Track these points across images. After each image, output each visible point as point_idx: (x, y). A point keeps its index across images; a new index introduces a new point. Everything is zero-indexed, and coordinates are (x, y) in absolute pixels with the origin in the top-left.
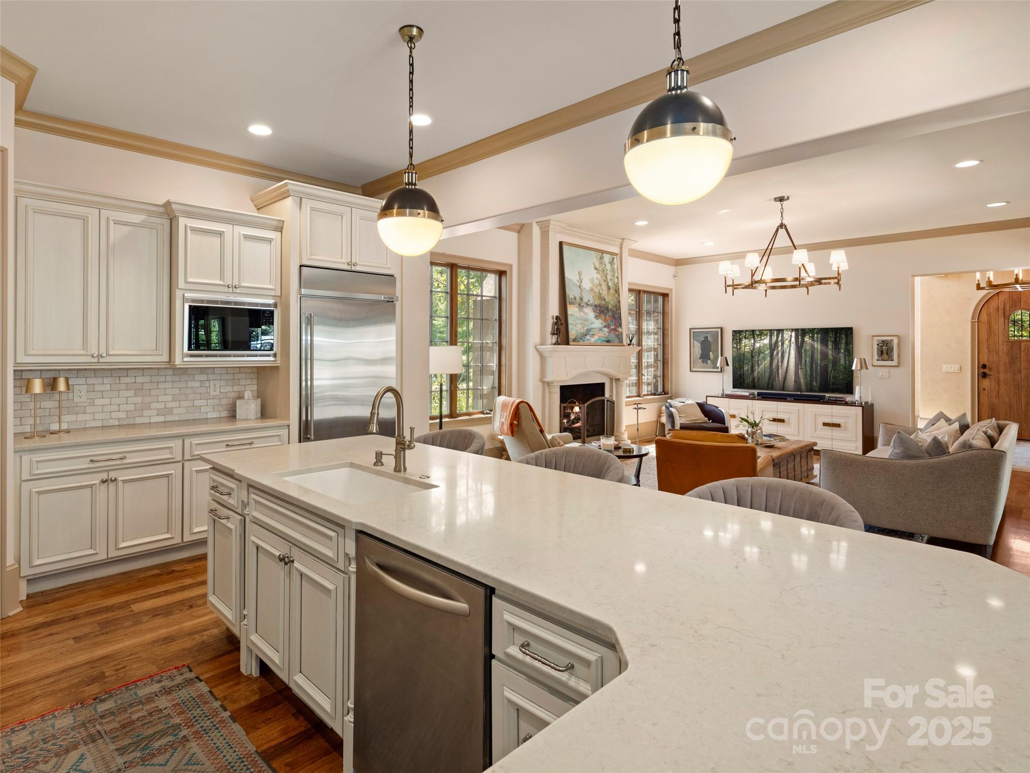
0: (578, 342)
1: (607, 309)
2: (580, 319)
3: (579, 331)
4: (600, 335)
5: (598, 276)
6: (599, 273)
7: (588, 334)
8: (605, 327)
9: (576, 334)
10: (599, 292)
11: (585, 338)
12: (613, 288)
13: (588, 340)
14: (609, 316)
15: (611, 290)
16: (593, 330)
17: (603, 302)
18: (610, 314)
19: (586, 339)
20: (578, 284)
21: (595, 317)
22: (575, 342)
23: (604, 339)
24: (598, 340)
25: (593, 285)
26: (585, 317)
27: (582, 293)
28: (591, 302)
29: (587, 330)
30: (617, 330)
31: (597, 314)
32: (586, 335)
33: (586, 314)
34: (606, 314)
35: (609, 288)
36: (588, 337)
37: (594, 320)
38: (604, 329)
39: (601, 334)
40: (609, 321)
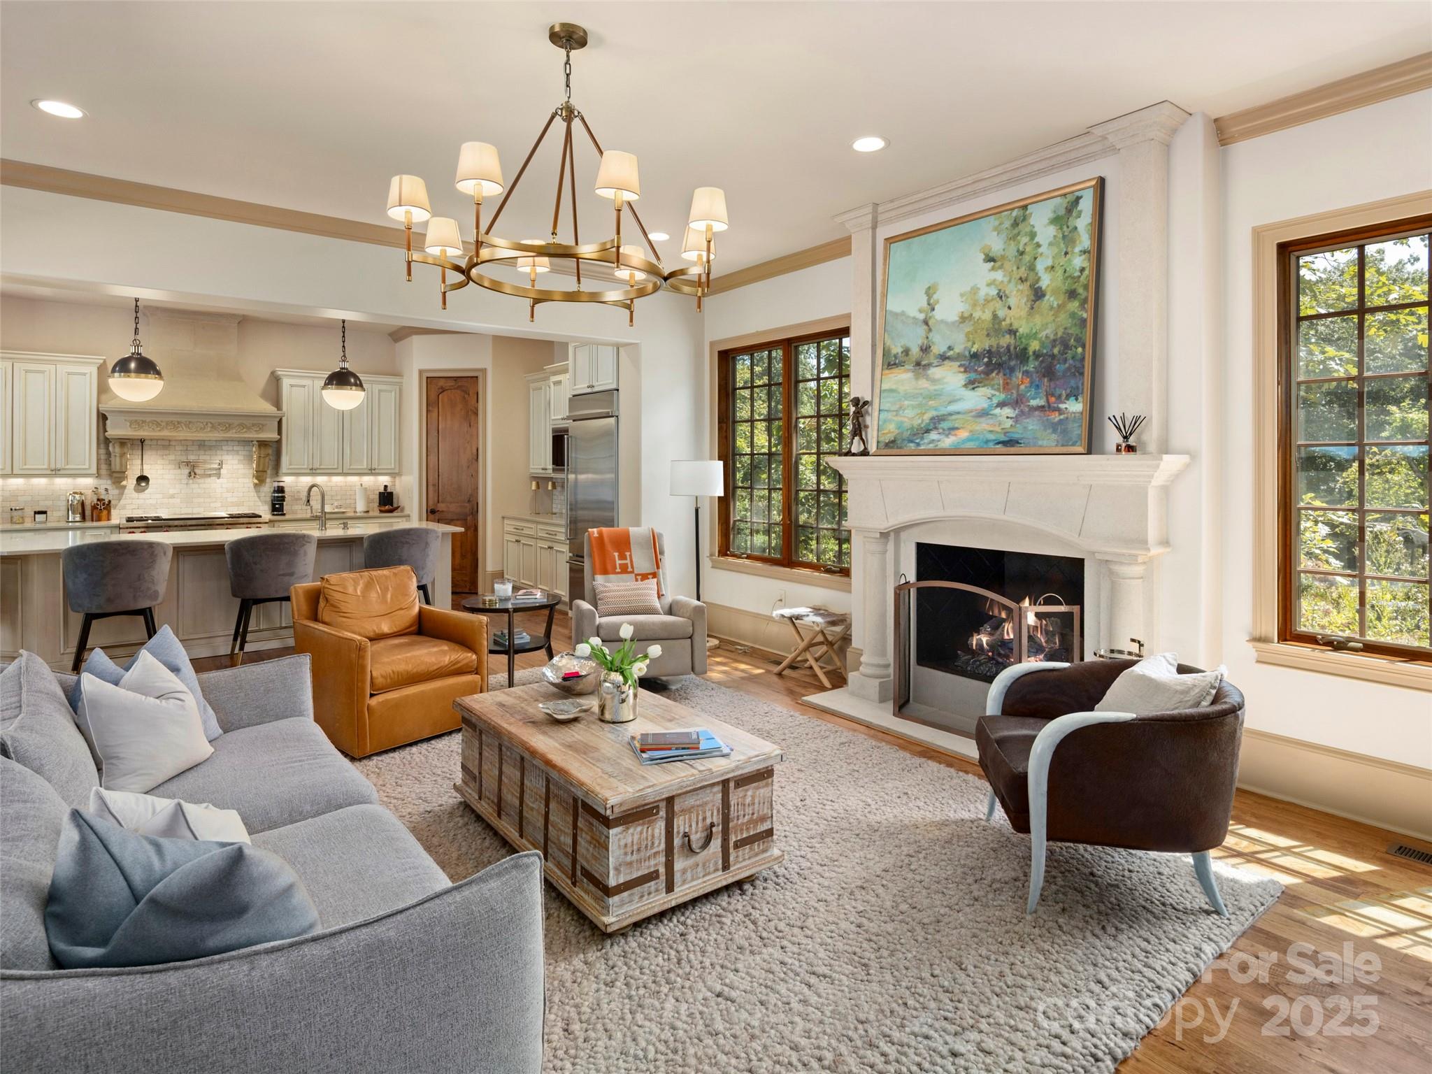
0: (901, 448)
1: (1022, 356)
2: (914, 397)
3: (907, 424)
4: (978, 428)
5: (999, 276)
6: (1001, 267)
7: (936, 428)
8: (1002, 405)
9: (897, 431)
10: (995, 316)
11: (922, 438)
12: (1055, 292)
13: (933, 441)
14: (1026, 373)
15: (1047, 297)
16: (954, 417)
17: (1006, 340)
18: (1031, 366)
19: (926, 441)
20: (922, 316)
21: (965, 386)
22: (892, 448)
23: (992, 437)
24: (969, 440)
25: (974, 305)
26: (932, 388)
27: (931, 335)
28: (958, 349)
29: (932, 419)
30: (1059, 410)
31: (973, 376)
32: (928, 431)
33: (934, 381)
34: (1012, 370)
35: (1038, 294)
36: (933, 435)
37: (968, 394)
38: (998, 411)
39: (984, 425)
40: (1022, 387)
